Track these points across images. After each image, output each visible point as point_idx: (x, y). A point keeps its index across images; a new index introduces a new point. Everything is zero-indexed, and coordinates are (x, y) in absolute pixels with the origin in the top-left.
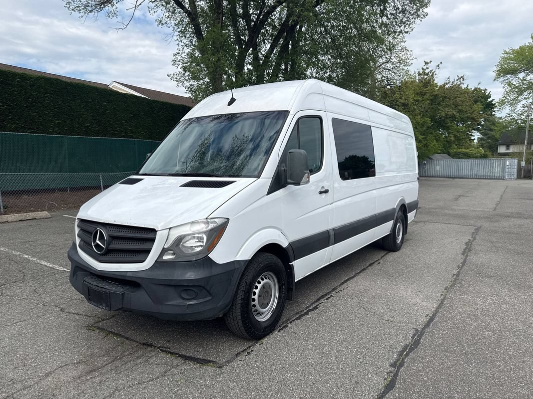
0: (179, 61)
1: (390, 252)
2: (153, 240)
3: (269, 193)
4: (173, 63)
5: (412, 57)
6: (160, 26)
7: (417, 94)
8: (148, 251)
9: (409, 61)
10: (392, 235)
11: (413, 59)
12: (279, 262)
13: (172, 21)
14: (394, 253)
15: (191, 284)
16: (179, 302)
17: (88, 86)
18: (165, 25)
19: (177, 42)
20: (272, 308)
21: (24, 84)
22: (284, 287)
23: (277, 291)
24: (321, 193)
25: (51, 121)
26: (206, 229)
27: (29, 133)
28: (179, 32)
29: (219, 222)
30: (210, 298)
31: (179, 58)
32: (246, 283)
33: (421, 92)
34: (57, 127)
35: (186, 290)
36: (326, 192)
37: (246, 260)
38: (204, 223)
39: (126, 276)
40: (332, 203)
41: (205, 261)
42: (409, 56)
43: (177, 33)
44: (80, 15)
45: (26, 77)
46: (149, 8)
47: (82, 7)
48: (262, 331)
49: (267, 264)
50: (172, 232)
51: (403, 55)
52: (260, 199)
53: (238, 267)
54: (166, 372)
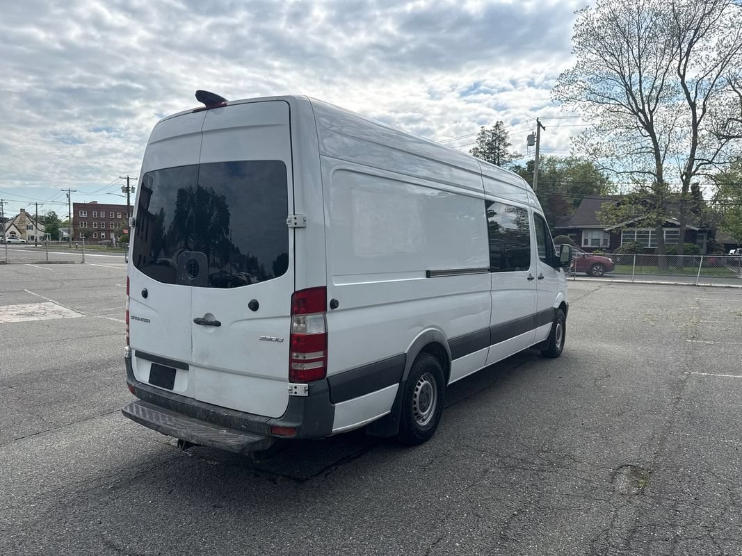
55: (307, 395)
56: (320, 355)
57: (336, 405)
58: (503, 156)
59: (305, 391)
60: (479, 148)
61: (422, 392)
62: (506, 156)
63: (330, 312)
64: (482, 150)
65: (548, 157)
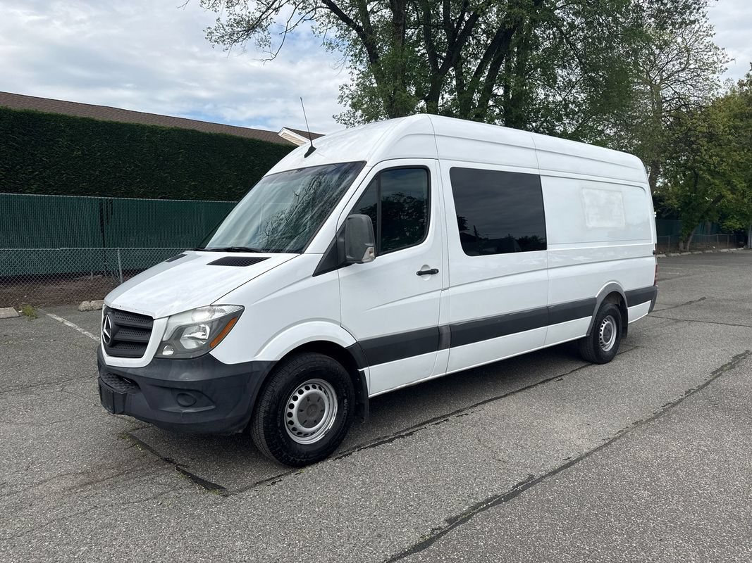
0: (347, 97)
1: (591, 365)
2: (150, 330)
3: (315, 275)
4: (339, 100)
5: (726, 59)
6: (330, 51)
7: (735, 116)
8: (145, 344)
9: (720, 65)
10: (591, 339)
11: (727, 62)
12: (337, 366)
13: (345, 42)
14: (597, 367)
15: (185, 388)
16: (176, 408)
17: (231, 137)
18: (336, 49)
19: (349, 70)
20: (323, 427)
21: (154, 139)
22: (346, 401)
23: (336, 405)
24: (420, 273)
25: (185, 182)
26: (210, 319)
27: (161, 198)
28: (352, 56)
29: (228, 310)
30: (213, 407)
31: (347, 92)
32: (274, 391)
33: (741, 114)
34: (193, 190)
35: (183, 394)
36: (433, 272)
37: (272, 362)
38: (209, 311)
39: (126, 373)
40: (447, 289)
41: (205, 360)
42: (721, 57)
43: (350, 58)
44: (225, 47)
45: (156, 130)
46: (312, 27)
47: (227, 37)
48: (302, 456)
49: (311, 368)
50: (172, 320)
51: (708, 57)
52: (298, 281)
53: (258, 369)
54: (162, 494)
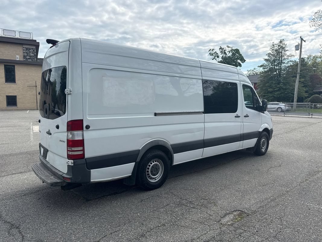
55: (73, 165)
56: (81, 148)
57: (91, 170)
58: (283, 56)
59: (72, 163)
60: (271, 53)
61: (153, 167)
62: (285, 56)
63: (85, 131)
64: (273, 54)
65: (314, 55)
